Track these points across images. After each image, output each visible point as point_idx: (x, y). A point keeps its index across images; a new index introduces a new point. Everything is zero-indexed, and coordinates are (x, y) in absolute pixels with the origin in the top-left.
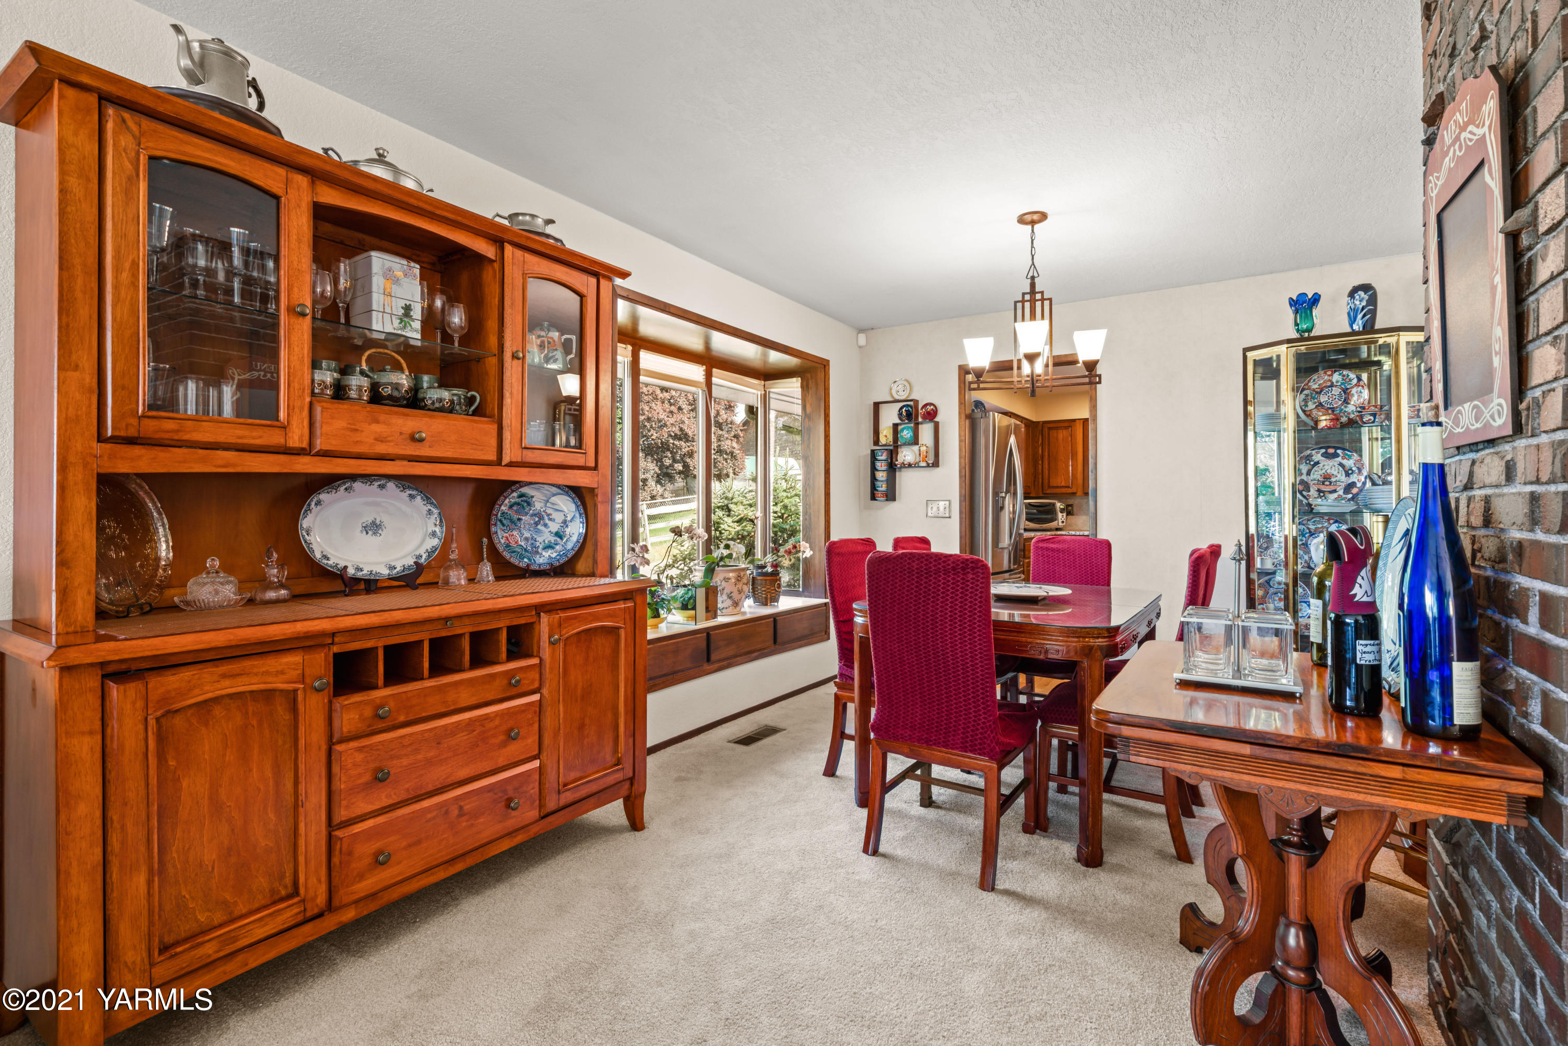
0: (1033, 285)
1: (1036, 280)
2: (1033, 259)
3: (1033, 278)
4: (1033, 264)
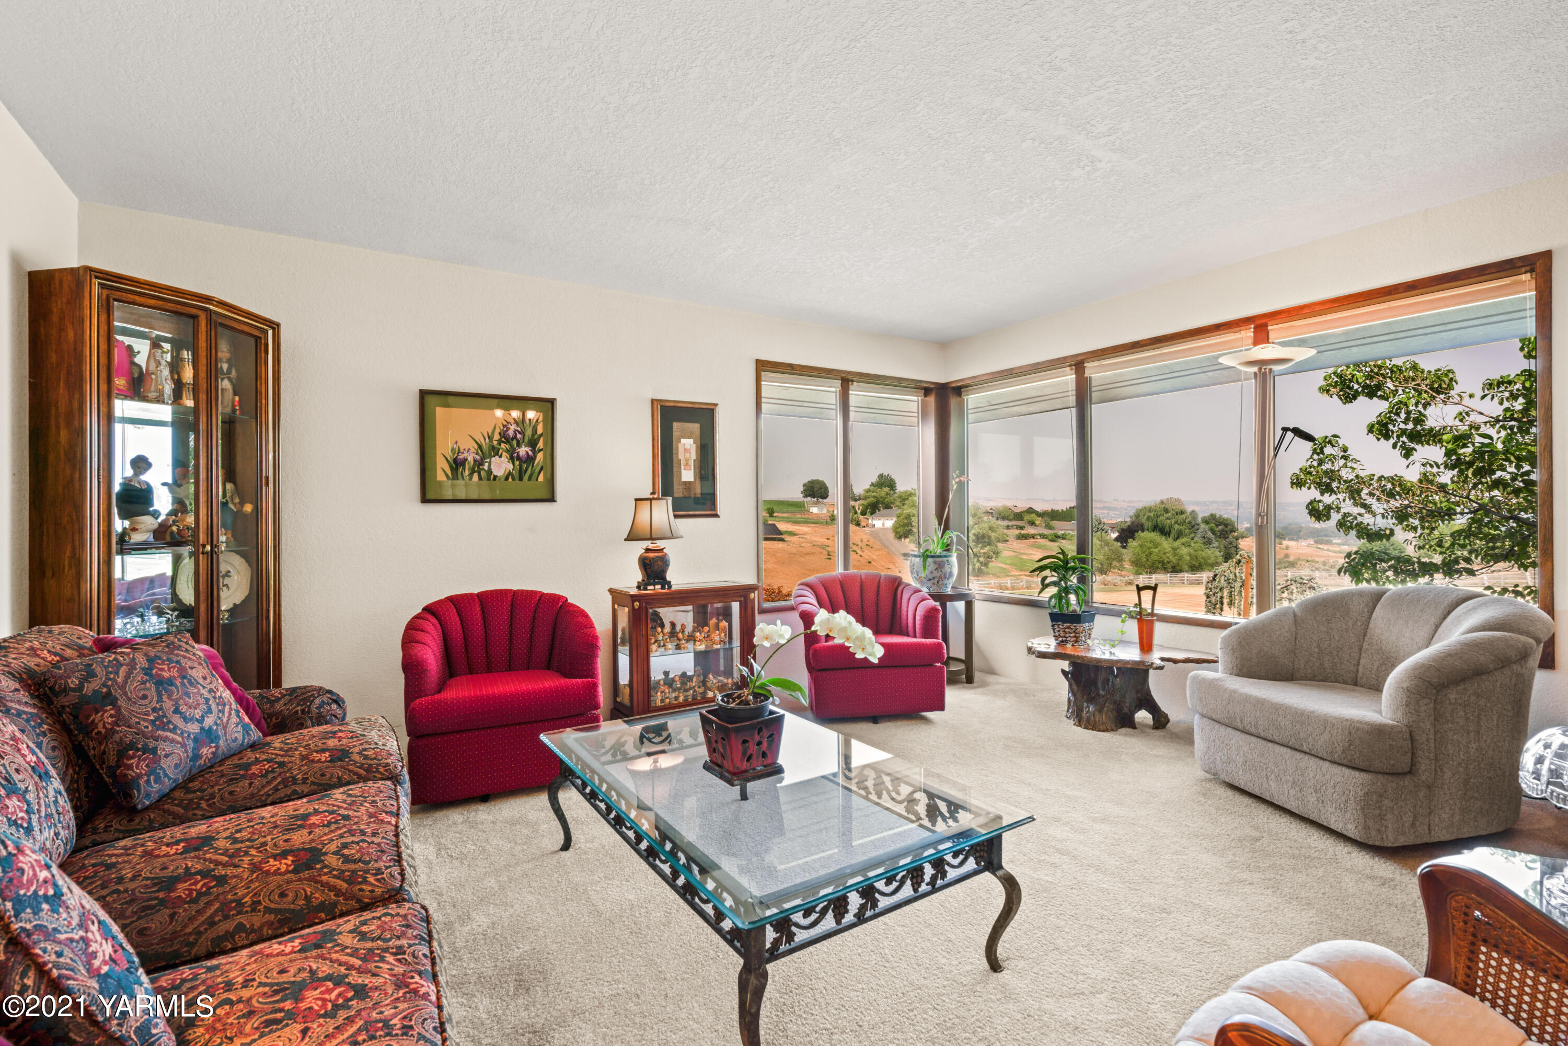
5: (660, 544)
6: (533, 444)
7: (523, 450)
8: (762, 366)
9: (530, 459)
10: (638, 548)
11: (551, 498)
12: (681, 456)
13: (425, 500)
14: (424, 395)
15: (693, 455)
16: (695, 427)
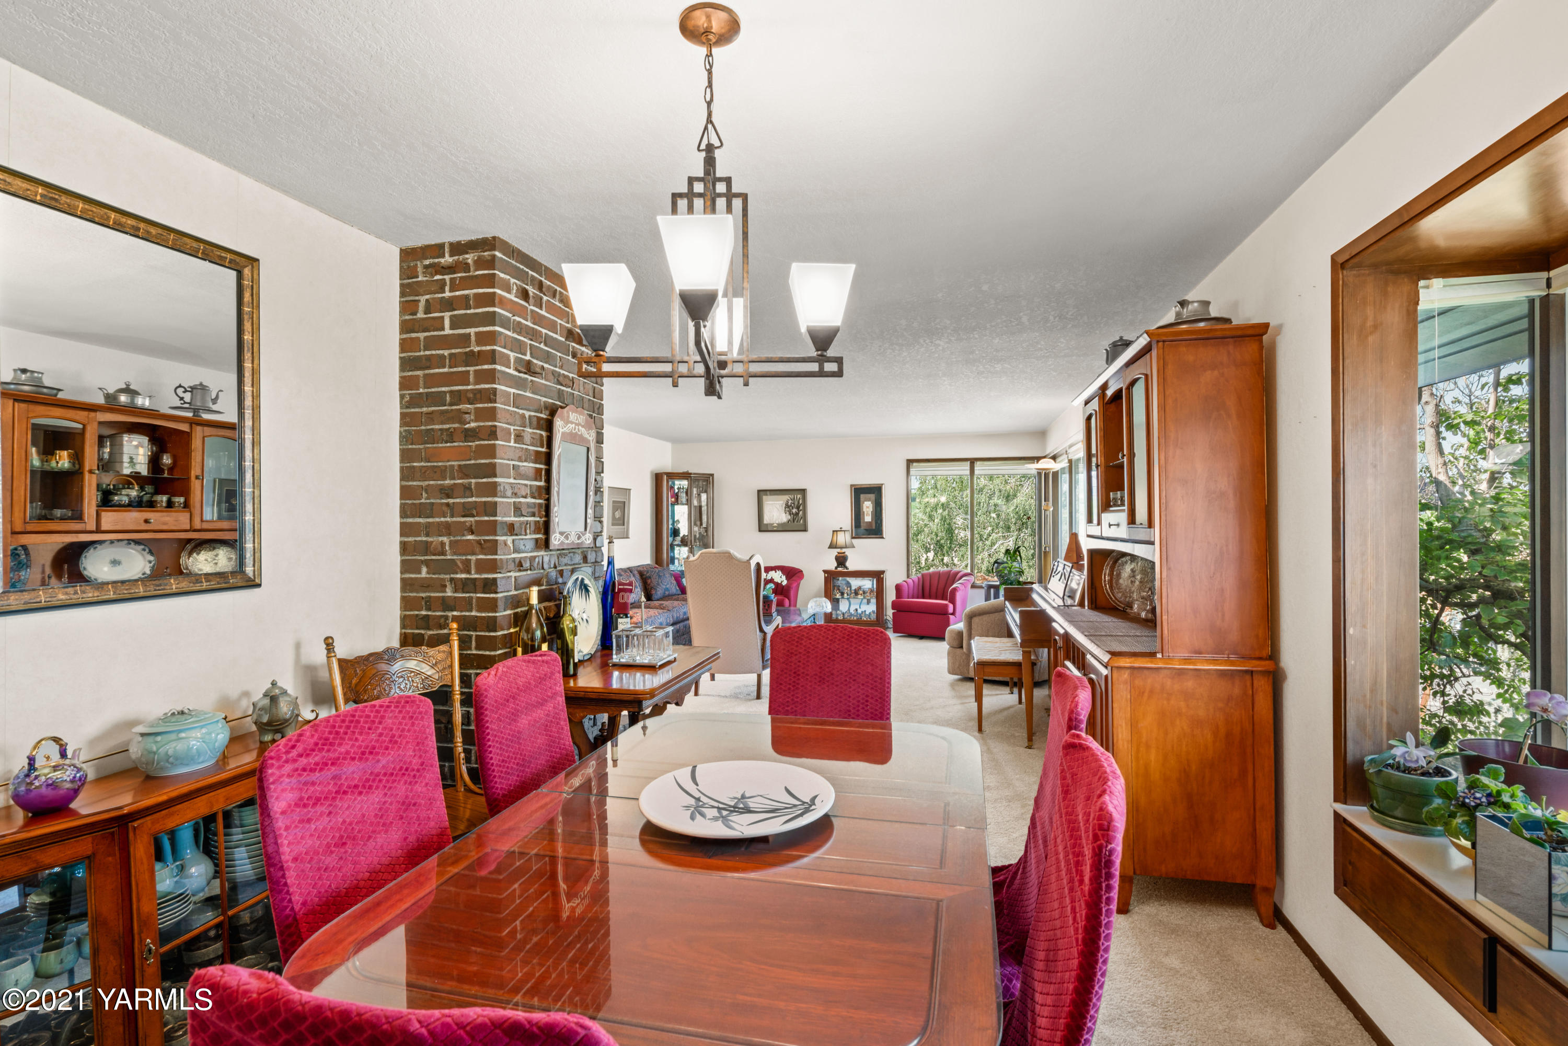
0: (710, 162)
1: (718, 153)
2: (710, 114)
3: (710, 149)
4: (709, 120)
5: (843, 550)
6: (798, 508)
7: (794, 511)
8: (910, 462)
9: (797, 514)
10: (835, 552)
11: (805, 530)
12: (865, 509)
13: (760, 531)
14: (759, 491)
15: (871, 509)
16: (872, 496)
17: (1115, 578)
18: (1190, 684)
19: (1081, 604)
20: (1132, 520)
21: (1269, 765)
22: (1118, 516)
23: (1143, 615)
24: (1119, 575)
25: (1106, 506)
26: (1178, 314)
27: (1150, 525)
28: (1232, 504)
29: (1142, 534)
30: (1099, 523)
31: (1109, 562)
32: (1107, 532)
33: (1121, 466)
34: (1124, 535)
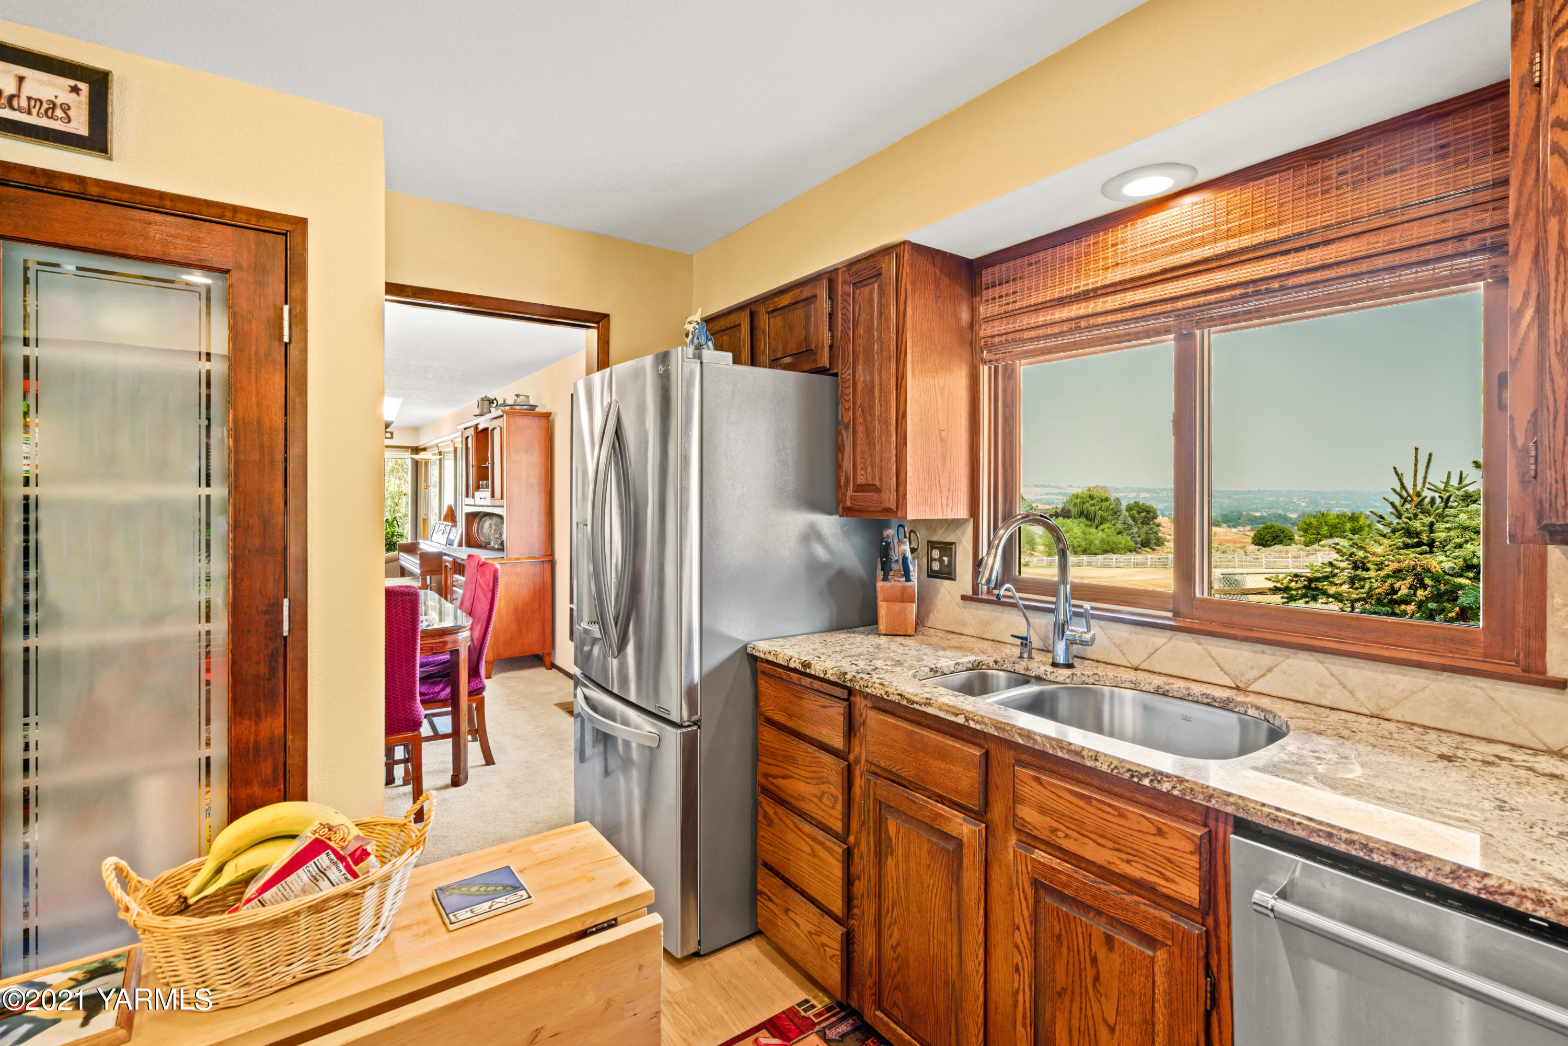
17: (480, 528)
18: (519, 569)
19: (460, 545)
20: (493, 496)
21: (550, 600)
22: (486, 494)
23: (496, 546)
24: (483, 527)
25: (478, 488)
26: (515, 401)
27: (502, 498)
28: (536, 488)
29: (498, 503)
30: (473, 497)
31: (477, 520)
32: (478, 502)
33: (487, 467)
34: (489, 504)
